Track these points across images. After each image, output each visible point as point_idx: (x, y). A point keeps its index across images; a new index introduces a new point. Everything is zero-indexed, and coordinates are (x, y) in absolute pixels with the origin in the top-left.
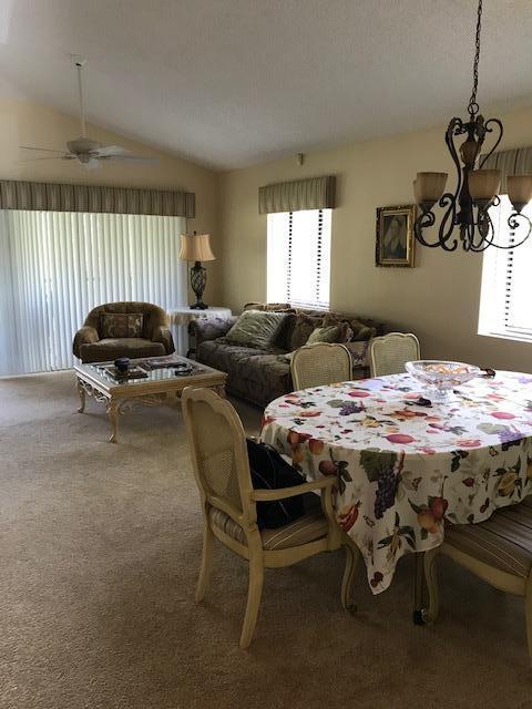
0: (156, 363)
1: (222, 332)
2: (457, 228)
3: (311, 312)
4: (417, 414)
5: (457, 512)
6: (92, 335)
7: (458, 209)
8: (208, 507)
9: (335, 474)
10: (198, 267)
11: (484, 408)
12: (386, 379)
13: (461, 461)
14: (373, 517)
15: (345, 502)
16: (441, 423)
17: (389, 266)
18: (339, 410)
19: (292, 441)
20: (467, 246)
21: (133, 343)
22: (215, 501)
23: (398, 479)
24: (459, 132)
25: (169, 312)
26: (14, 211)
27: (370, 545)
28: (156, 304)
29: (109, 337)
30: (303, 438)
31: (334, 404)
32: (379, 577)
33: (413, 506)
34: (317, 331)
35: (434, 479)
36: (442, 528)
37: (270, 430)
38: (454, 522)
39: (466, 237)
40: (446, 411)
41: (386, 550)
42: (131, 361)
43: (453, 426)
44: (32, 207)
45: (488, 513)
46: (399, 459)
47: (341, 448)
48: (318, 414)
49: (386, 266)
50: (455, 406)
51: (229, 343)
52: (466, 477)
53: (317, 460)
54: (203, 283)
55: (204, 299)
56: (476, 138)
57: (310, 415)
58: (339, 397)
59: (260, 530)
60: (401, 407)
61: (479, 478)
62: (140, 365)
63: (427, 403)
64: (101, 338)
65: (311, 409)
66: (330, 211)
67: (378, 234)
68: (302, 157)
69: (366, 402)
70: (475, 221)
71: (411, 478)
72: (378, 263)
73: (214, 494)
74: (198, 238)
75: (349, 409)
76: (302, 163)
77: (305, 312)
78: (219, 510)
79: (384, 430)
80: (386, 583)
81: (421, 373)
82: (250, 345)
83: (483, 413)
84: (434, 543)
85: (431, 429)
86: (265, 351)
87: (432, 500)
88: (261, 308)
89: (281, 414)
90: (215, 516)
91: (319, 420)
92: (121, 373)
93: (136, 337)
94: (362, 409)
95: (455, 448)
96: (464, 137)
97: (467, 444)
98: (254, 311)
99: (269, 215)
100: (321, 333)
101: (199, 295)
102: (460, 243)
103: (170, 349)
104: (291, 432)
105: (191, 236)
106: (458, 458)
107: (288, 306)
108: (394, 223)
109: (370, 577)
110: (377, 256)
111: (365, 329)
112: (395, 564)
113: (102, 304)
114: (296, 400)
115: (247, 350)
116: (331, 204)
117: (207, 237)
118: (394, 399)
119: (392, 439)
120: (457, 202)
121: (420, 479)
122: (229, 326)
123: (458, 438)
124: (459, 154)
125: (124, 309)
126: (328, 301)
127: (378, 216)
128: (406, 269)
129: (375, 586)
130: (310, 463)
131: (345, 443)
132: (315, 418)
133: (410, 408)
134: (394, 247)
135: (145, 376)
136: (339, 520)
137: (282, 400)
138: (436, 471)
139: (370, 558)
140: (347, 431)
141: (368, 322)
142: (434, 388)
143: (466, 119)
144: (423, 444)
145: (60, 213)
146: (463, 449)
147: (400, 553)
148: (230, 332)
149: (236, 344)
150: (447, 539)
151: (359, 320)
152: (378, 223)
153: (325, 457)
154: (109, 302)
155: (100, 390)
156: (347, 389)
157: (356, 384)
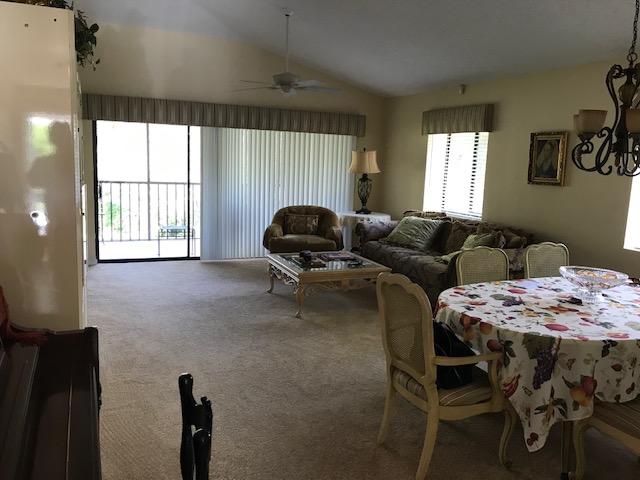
0: (331, 256)
1: (384, 234)
2: (612, 156)
3: (465, 221)
4: (570, 310)
5: (606, 390)
6: (278, 231)
7: (615, 140)
8: (393, 369)
9: (500, 350)
10: (365, 178)
11: (631, 309)
12: (540, 281)
13: (611, 349)
14: (531, 388)
15: (508, 374)
16: (592, 318)
17: (540, 183)
18: (502, 302)
19: (465, 323)
20: (621, 171)
21: (312, 239)
22: (400, 364)
23: (555, 359)
24: (618, 76)
25: (340, 214)
26: (224, 129)
27: (528, 411)
28: (328, 208)
29: (291, 233)
30: (474, 320)
31: (497, 297)
32: (534, 437)
33: (566, 382)
34: (471, 237)
35: (587, 362)
36: (592, 402)
37: (444, 313)
38: (601, 399)
39: (621, 164)
40: (595, 309)
41: (541, 416)
42: (312, 254)
43: (603, 321)
44: (237, 126)
45: (633, 396)
46: (557, 342)
47: (507, 330)
48: (484, 304)
49: (537, 183)
50: (604, 306)
51: (390, 243)
52: (615, 363)
53: (486, 339)
54: (368, 192)
55: (368, 206)
56: (634, 81)
57: (477, 304)
58: (499, 292)
59: (438, 389)
60: (556, 304)
61: (627, 364)
62: (320, 257)
63: (578, 302)
64: (284, 234)
65: (477, 300)
66: (487, 134)
67: (531, 155)
68: (464, 88)
69: (524, 297)
70: (630, 150)
71: (566, 359)
72: (530, 180)
73: (399, 358)
74: (367, 155)
75: (510, 302)
76: (463, 92)
77: (461, 220)
78: (403, 372)
79: (542, 319)
80: (540, 443)
81: (573, 275)
82: (409, 247)
83: (630, 313)
84: (584, 415)
85: (583, 322)
86: (422, 252)
87: (584, 379)
88: (419, 215)
89: (452, 301)
90: (399, 376)
91: (486, 308)
92: (306, 262)
93: (312, 234)
94: (520, 302)
95: (605, 338)
96: (623, 80)
97: (616, 336)
98: (414, 218)
99: (430, 136)
100: (476, 239)
101: (364, 201)
102: (615, 169)
103: (340, 247)
104: (464, 315)
105: (362, 153)
106: (608, 346)
107: (444, 214)
108: (547, 146)
109: (527, 436)
110: (530, 175)
111: (516, 238)
112: (548, 429)
113: (285, 206)
114: (464, 292)
115: (406, 251)
116: (488, 128)
117: (374, 154)
118: (548, 298)
119: (551, 327)
120: (613, 134)
121: (574, 360)
122: (391, 229)
123: (608, 331)
124: (618, 95)
125: (304, 211)
126: (481, 212)
127: (532, 140)
128: (557, 188)
129: (531, 444)
130: (480, 340)
131: (510, 326)
132: (483, 307)
133: (563, 305)
134: (546, 168)
135: (324, 266)
136: (502, 388)
137: (451, 291)
138: (588, 355)
139: (527, 423)
140: (511, 318)
141: (519, 232)
142: (585, 290)
143: (625, 66)
144: (577, 332)
145: (258, 131)
146: (613, 339)
147: (553, 421)
148: (392, 234)
149: (397, 244)
150: (596, 414)
151: (511, 229)
152: (532, 145)
153: (493, 336)
154: (290, 205)
155: (289, 274)
156: (506, 286)
157: (514, 283)
